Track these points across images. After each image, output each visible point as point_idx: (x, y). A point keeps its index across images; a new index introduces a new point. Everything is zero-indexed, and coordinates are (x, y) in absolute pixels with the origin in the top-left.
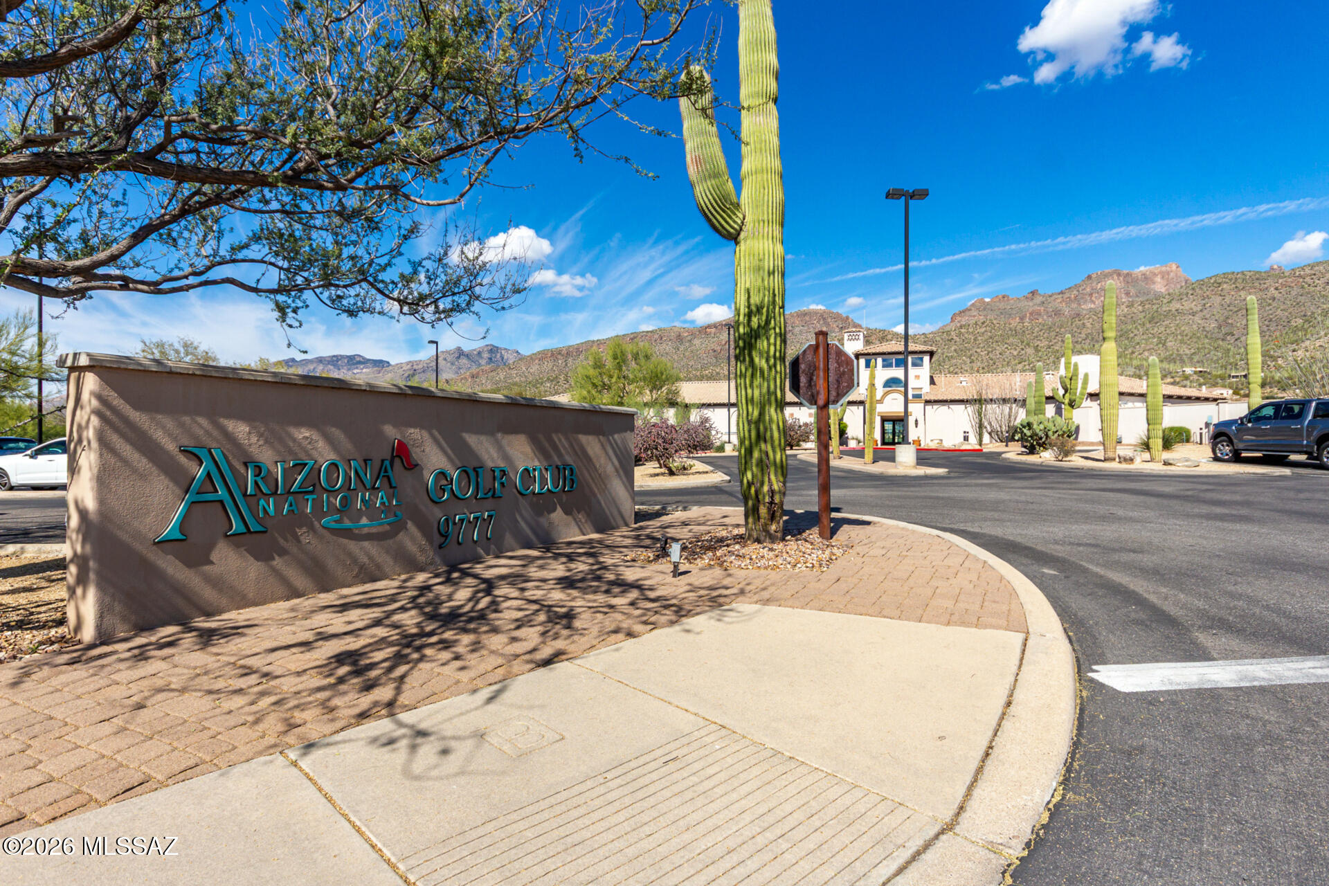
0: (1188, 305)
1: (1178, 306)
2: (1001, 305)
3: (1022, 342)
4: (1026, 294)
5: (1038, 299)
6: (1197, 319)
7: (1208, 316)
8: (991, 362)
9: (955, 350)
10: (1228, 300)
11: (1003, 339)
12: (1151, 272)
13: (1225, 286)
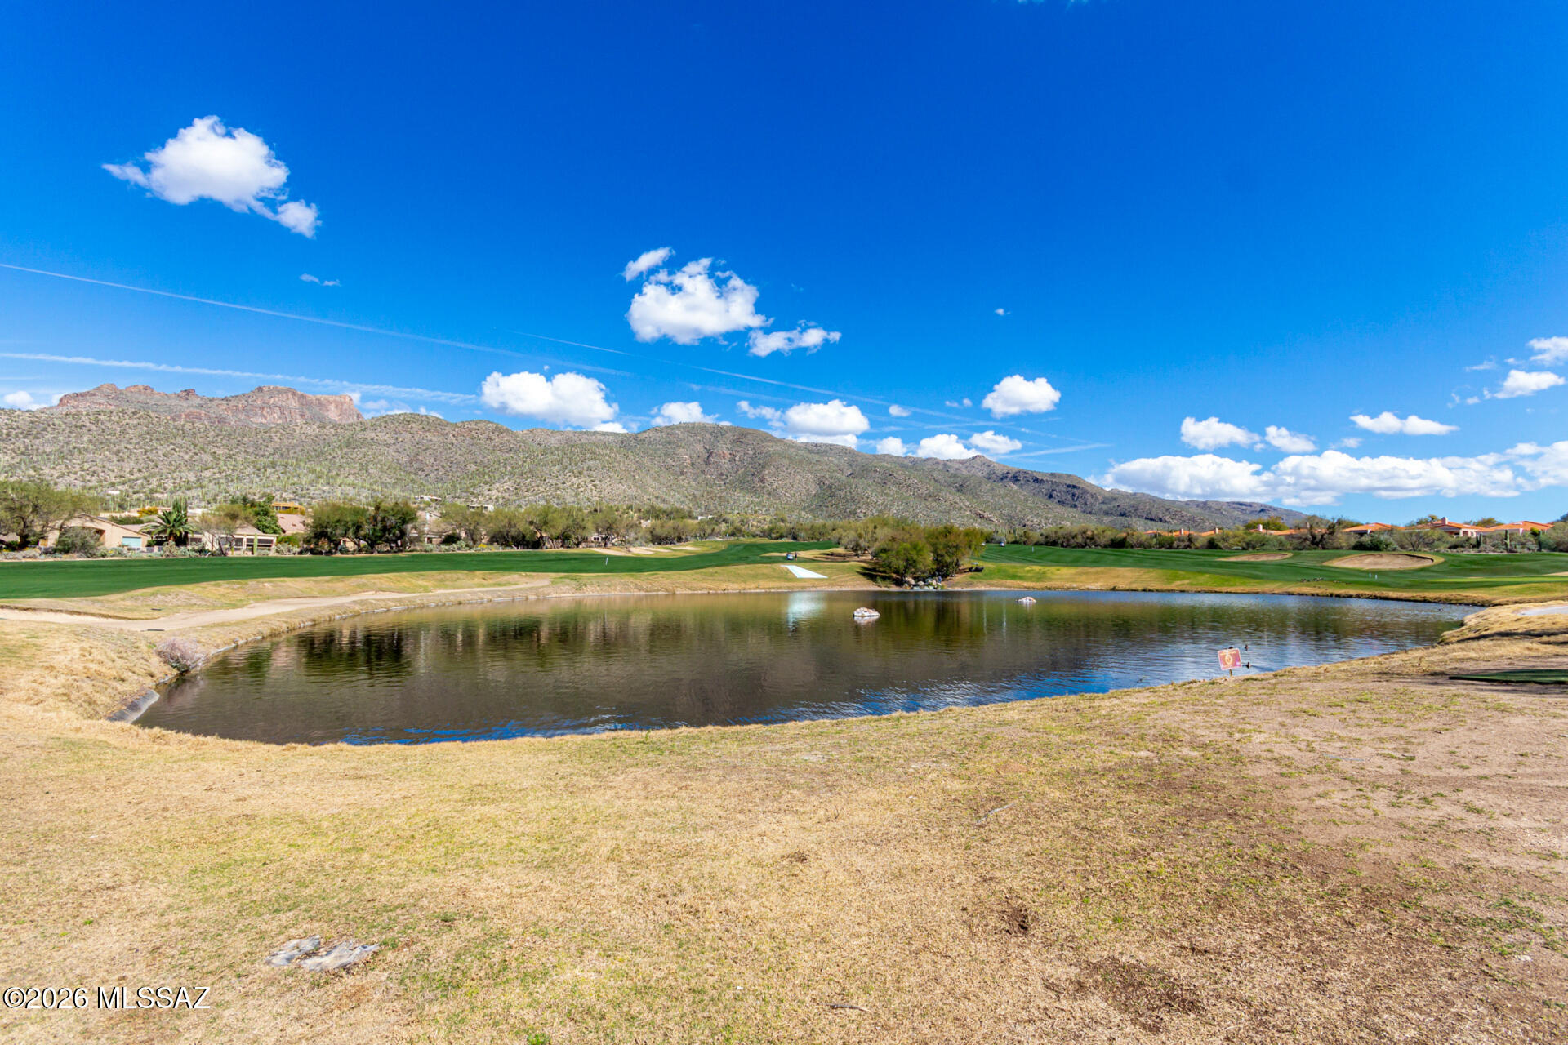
0: (382, 436)
1: (373, 435)
2: (142, 398)
3: (195, 446)
4: (178, 391)
5: (195, 401)
6: (391, 450)
7: (400, 450)
8: (152, 464)
9: (90, 441)
10: (417, 438)
11: (167, 438)
12: (326, 399)
13: (414, 425)
